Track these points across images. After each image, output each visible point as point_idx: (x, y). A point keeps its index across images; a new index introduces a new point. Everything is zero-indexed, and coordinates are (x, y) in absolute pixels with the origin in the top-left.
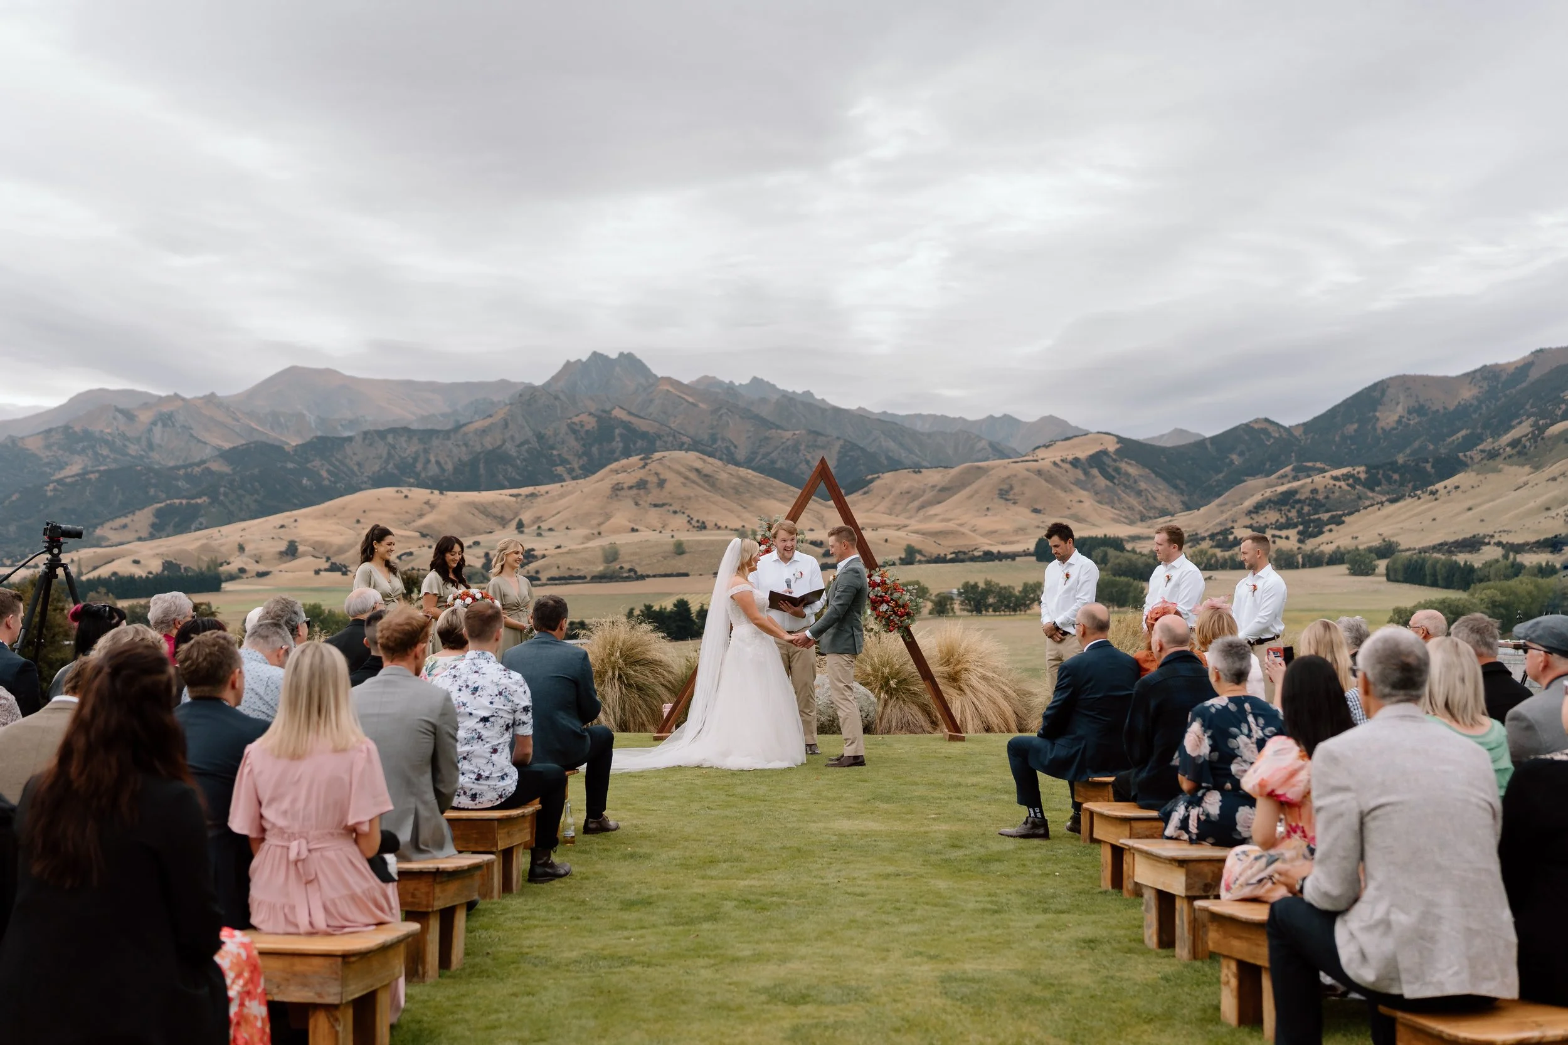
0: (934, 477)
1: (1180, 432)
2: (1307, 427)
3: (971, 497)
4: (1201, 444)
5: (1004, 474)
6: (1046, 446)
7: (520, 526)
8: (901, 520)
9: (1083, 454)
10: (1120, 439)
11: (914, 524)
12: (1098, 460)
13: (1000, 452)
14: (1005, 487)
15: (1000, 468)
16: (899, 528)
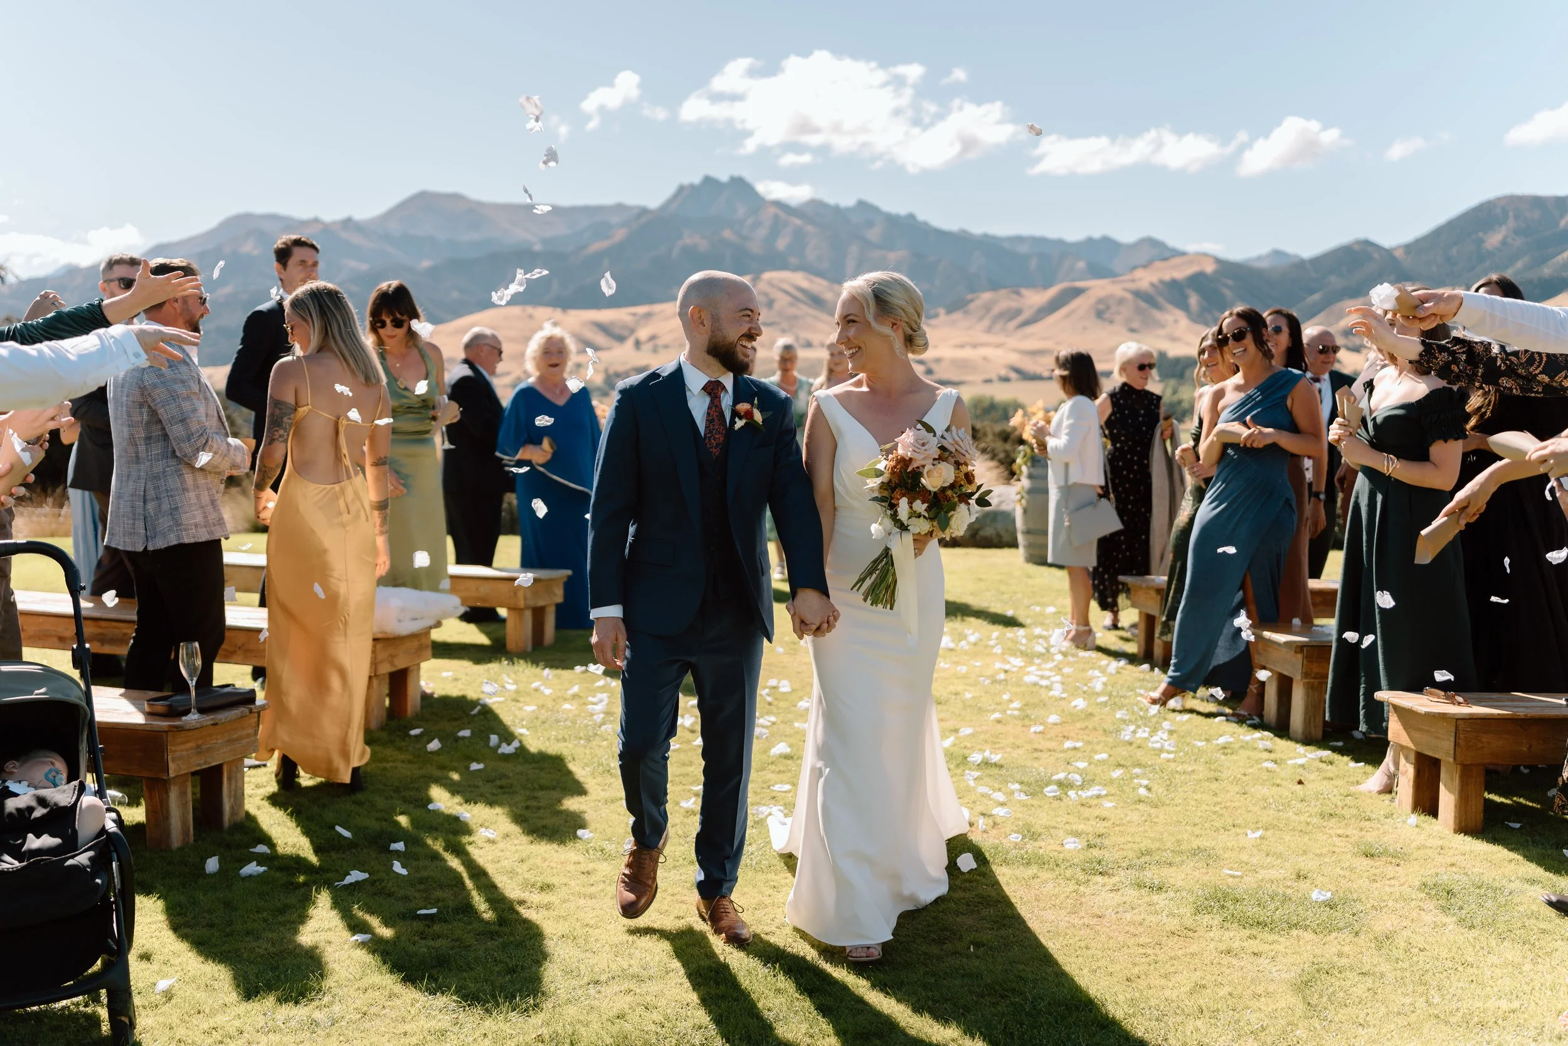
0: (1035, 299)
1: (1277, 253)
2: (1408, 248)
3: (1068, 316)
4: (1301, 265)
5: (1102, 293)
6: (1145, 266)
7: (638, 344)
8: (1000, 339)
9: (1180, 275)
10: (1218, 261)
11: (1014, 342)
12: (1198, 281)
13: (1098, 271)
14: (1101, 307)
15: (1099, 288)
16: (998, 346)
